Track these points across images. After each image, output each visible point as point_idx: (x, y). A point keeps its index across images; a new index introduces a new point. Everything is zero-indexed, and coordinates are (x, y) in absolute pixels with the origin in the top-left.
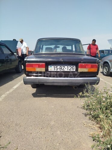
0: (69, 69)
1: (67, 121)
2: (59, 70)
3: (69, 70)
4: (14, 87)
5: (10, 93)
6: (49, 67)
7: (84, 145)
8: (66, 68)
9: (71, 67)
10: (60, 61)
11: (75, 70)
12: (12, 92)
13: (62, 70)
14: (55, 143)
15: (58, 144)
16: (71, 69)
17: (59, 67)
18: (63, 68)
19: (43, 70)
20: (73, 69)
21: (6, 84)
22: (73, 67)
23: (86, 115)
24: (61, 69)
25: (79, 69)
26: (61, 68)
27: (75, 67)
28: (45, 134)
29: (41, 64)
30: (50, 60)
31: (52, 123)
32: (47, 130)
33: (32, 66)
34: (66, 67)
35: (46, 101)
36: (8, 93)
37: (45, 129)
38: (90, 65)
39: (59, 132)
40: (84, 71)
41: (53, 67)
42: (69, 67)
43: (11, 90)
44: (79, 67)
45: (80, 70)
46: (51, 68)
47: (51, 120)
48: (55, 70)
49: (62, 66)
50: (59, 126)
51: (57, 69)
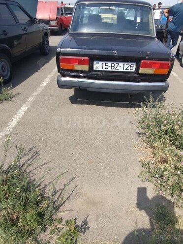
0: (125, 68)
1: (114, 141)
2: (109, 69)
3: (125, 70)
4: (42, 85)
5: (38, 95)
6: (95, 63)
7: (131, 170)
8: (121, 67)
9: (128, 65)
10: (112, 55)
11: (134, 70)
12: (41, 92)
13: (114, 70)
14: (99, 167)
15: (102, 168)
16: (129, 68)
17: (110, 64)
18: (116, 65)
19: (86, 68)
20: (132, 68)
21: (30, 77)
22: (132, 65)
23: (139, 134)
24: (113, 68)
25: (141, 69)
26: (114, 66)
27: (135, 65)
28: (88, 155)
29: (82, 58)
30: (97, 52)
31: (97, 143)
32: (90, 151)
33: (69, 61)
34: (121, 64)
35: (88, 112)
36: (35, 94)
37: (88, 149)
38: (159, 64)
39: (104, 155)
40: (147, 73)
41: (101, 63)
42: (125, 64)
43: (39, 90)
44: (141, 66)
45: (142, 71)
46: (97, 65)
47: (95, 139)
48: (104, 69)
49: (115, 63)
50: (104, 147)
51: (107, 67)
